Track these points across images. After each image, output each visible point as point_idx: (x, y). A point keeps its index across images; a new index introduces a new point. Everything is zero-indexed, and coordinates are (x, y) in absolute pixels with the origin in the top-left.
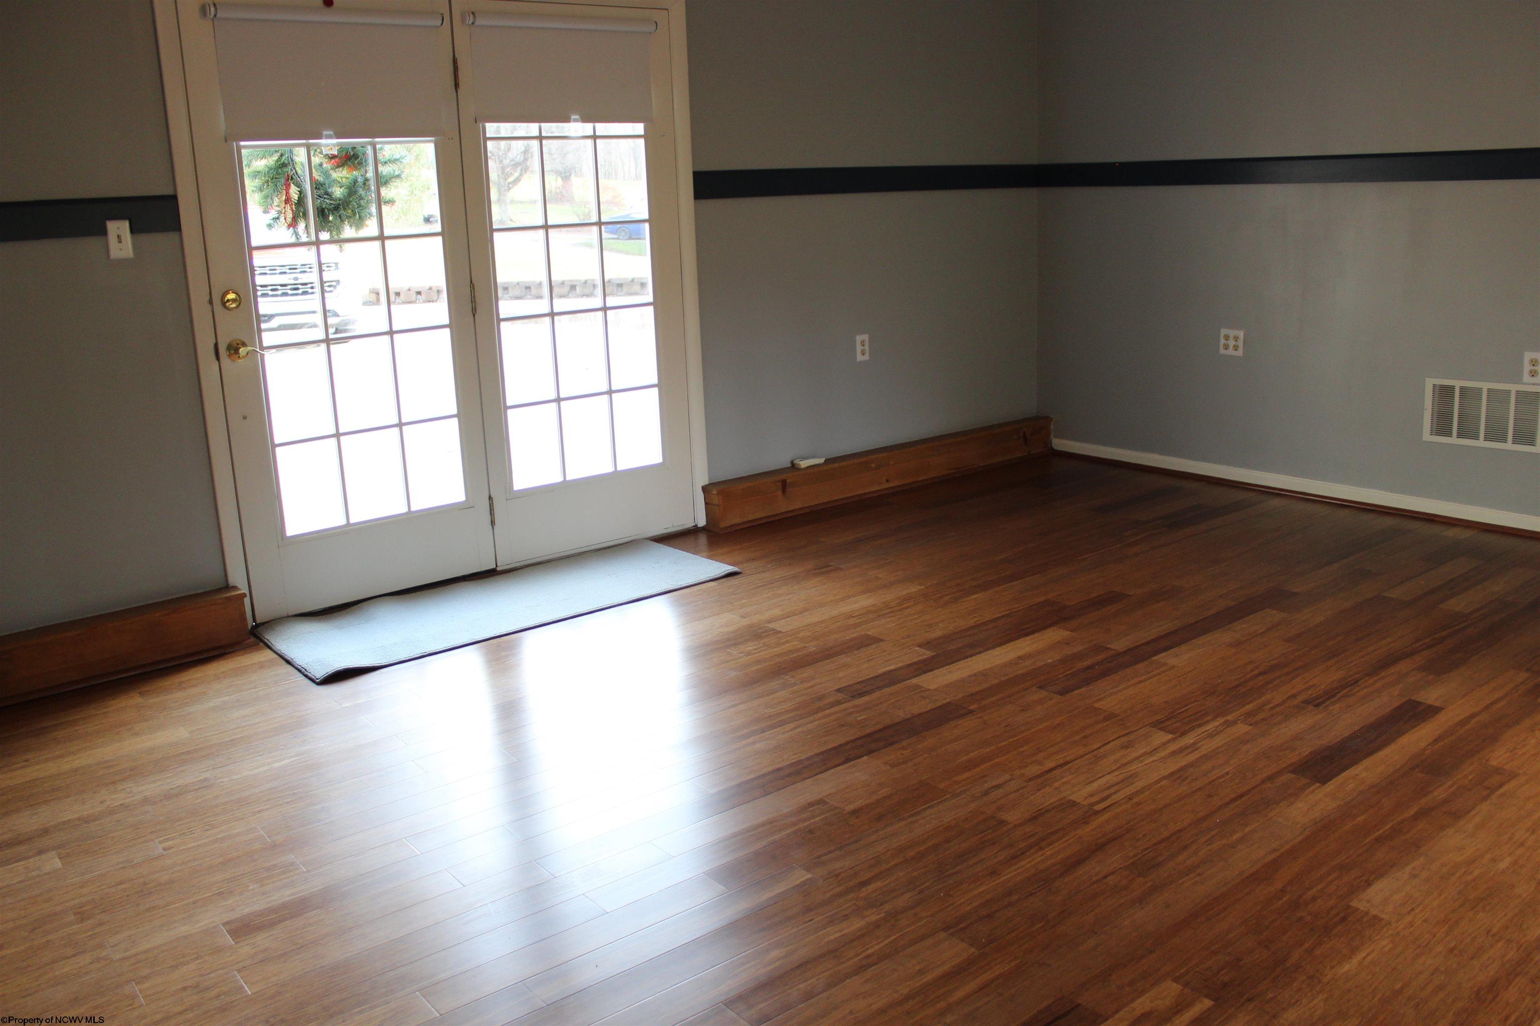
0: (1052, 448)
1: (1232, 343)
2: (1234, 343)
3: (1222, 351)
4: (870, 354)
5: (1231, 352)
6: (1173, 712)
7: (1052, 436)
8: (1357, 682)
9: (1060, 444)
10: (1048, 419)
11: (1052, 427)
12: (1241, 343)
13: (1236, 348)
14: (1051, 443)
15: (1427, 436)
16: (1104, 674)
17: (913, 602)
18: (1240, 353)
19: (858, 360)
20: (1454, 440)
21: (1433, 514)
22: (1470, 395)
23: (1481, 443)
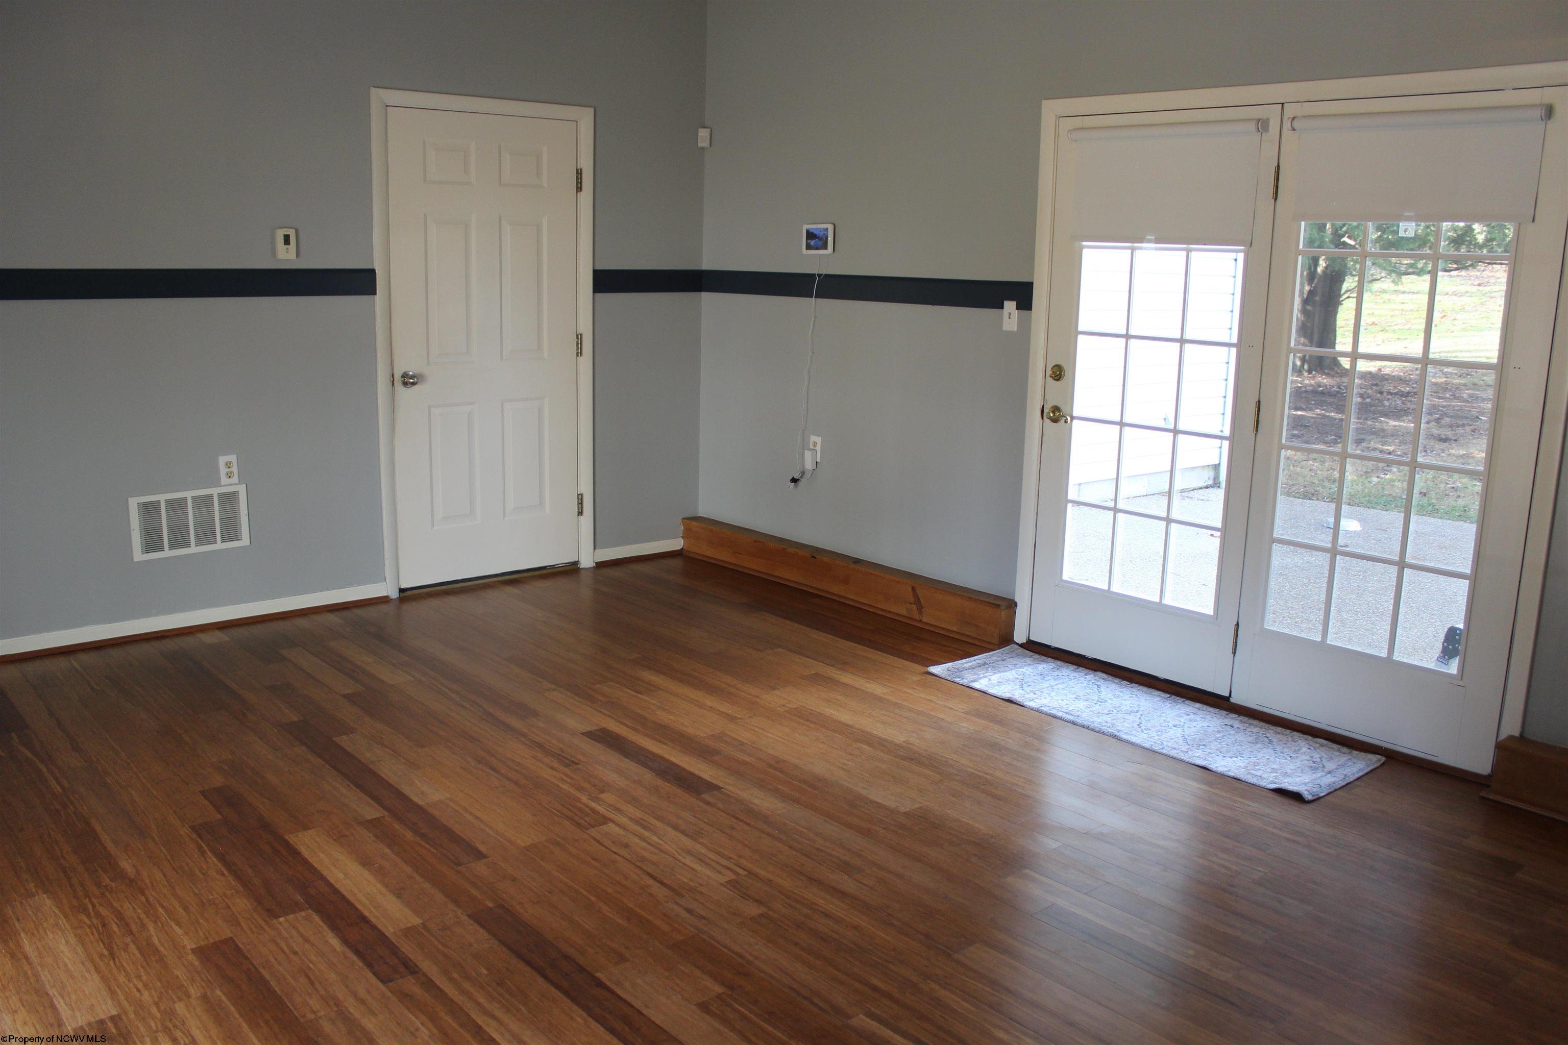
20: (167, 553)
21: (162, 631)
22: (177, 506)
23: (193, 549)
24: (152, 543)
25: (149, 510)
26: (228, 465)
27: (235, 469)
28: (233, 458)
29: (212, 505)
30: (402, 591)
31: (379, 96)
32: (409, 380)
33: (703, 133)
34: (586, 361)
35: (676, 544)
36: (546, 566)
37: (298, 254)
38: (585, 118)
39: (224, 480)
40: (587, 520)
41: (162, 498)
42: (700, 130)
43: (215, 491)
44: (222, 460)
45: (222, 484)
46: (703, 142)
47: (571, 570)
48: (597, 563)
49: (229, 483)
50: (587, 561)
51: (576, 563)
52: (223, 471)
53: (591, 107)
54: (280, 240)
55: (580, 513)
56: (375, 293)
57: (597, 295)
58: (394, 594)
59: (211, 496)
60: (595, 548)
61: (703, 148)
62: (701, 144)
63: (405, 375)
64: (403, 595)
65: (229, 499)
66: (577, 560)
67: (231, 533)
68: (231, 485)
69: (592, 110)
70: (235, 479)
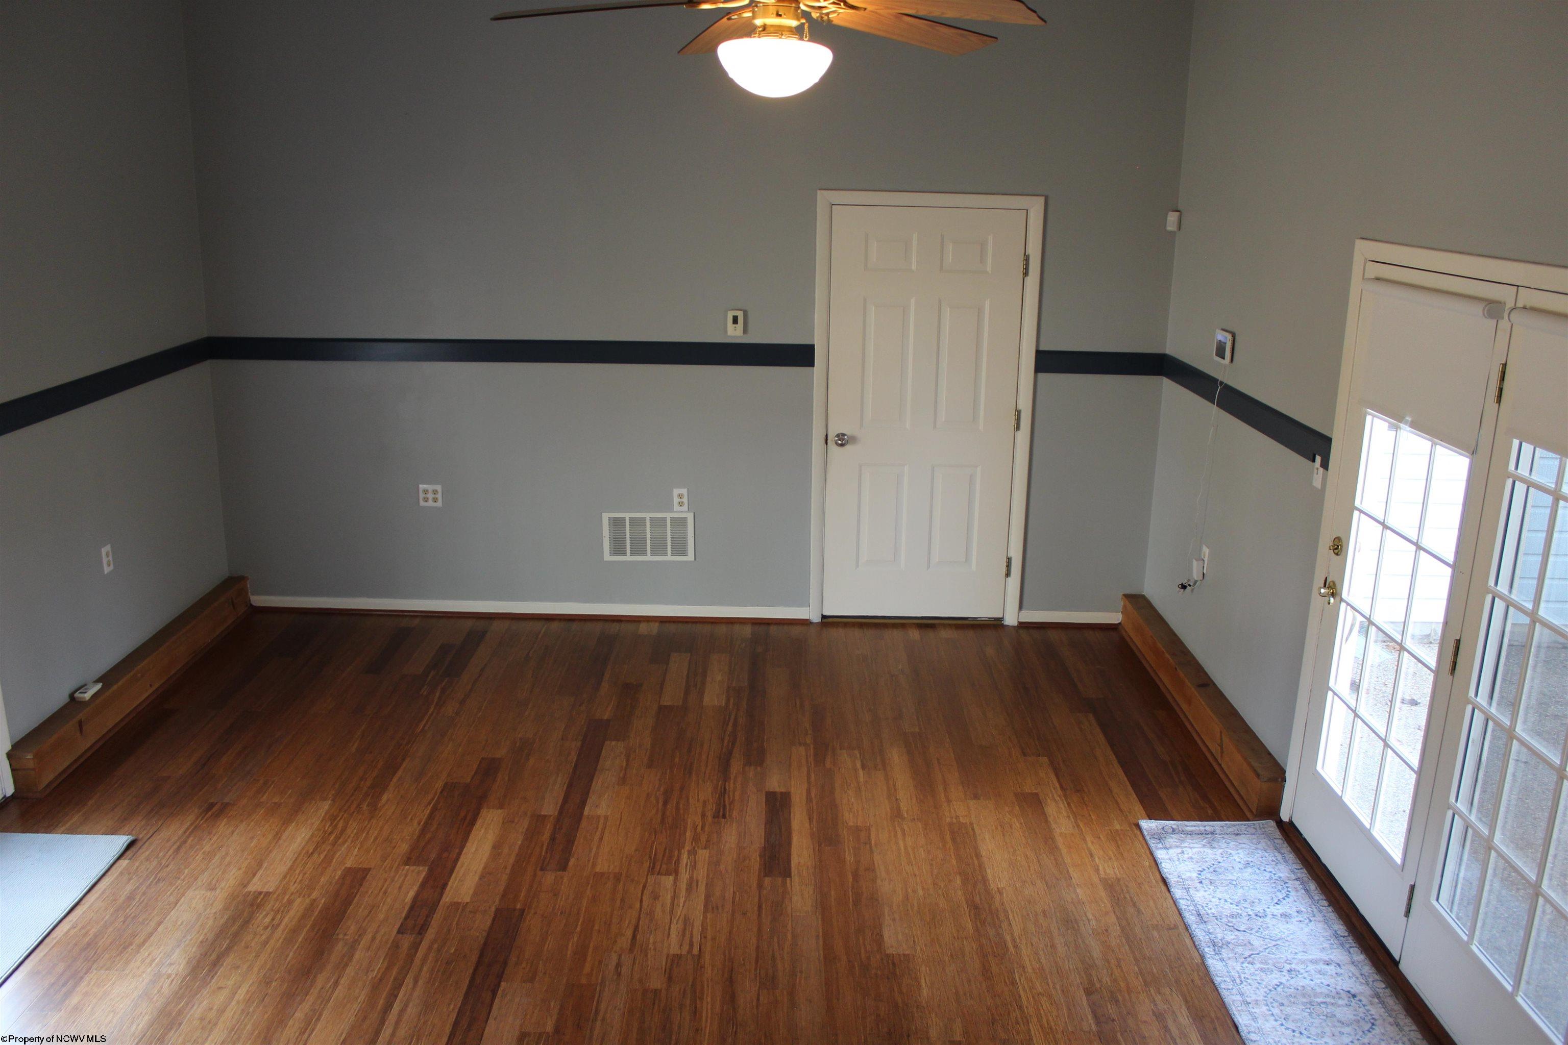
0: (251, 605)
1: (430, 496)
2: (434, 496)
3: (422, 503)
4: (114, 564)
5: (431, 503)
6: (650, 857)
7: (250, 594)
8: (725, 789)
9: (259, 600)
10: (242, 579)
11: (248, 586)
12: (439, 496)
13: (435, 500)
14: (250, 600)
15: (607, 557)
16: (570, 842)
17: (342, 821)
18: (439, 504)
19: (106, 573)
20: (628, 558)
21: (620, 616)
22: (637, 523)
23: (649, 558)
24: (618, 548)
25: (617, 523)
26: (680, 496)
27: (685, 500)
28: (684, 491)
29: (666, 526)
30: (824, 617)
31: (824, 198)
32: (843, 440)
33: (1172, 218)
34: (1023, 436)
35: (1115, 618)
36: (968, 618)
37: (745, 331)
38: (1036, 207)
39: (676, 507)
40: (1014, 582)
41: (627, 516)
42: (1171, 214)
43: (668, 516)
44: (676, 492)
45: (675, 510)
46: (1171, 226)
47: (996, 624)
48: (1020, 623)
49: (680, 510)
50: (1011, 620)
51: (1000, 620)
52: (676, 500)
53: (1043, 196)
54: (730, 320)
55: (1008, 574)
56: (813, 365)
57: (1040, 375)
58: (816, 618)
59: (664, 519)
60: (1021, 608)
61: (1171, 232)
62: (1169, 228)
63: (841, 436)
64: (824, 621)
65: (680, 523)
66: (1001, 616)
67: (680, 549)
68: (682, 512)
69: (1041, 200)
70: (685, 508)
